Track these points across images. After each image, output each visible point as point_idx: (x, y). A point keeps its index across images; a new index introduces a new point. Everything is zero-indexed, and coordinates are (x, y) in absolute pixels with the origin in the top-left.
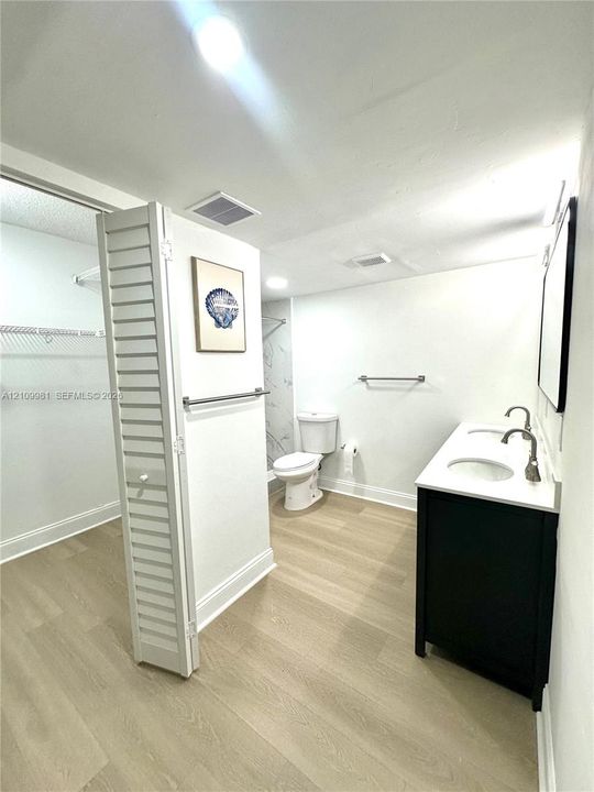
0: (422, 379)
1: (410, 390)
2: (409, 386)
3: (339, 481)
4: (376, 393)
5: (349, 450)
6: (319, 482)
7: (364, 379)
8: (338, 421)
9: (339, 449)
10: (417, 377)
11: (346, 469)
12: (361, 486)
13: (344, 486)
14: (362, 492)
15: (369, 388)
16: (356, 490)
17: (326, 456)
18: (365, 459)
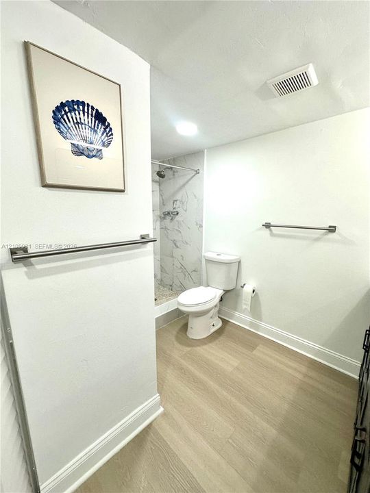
0: (332, 229)
1: (317, 239)
2: (318, 236)
3: (237, 314)
4: (279, 240)
5: (248, 289)
6: (219, 312)
7: (268, 226)
8: (239, 262)
9: (239, 287)
10: (326, 226)
11: (244, 307)
12: (256, 321)
13: (241, 318)
14: (257, 327)
15: (272, 235)
16: (252, 324)
17: (226, 292)
18: (262, 299)
